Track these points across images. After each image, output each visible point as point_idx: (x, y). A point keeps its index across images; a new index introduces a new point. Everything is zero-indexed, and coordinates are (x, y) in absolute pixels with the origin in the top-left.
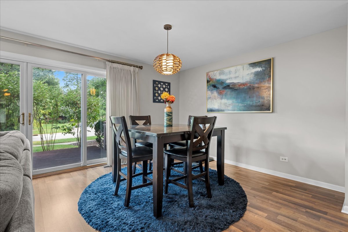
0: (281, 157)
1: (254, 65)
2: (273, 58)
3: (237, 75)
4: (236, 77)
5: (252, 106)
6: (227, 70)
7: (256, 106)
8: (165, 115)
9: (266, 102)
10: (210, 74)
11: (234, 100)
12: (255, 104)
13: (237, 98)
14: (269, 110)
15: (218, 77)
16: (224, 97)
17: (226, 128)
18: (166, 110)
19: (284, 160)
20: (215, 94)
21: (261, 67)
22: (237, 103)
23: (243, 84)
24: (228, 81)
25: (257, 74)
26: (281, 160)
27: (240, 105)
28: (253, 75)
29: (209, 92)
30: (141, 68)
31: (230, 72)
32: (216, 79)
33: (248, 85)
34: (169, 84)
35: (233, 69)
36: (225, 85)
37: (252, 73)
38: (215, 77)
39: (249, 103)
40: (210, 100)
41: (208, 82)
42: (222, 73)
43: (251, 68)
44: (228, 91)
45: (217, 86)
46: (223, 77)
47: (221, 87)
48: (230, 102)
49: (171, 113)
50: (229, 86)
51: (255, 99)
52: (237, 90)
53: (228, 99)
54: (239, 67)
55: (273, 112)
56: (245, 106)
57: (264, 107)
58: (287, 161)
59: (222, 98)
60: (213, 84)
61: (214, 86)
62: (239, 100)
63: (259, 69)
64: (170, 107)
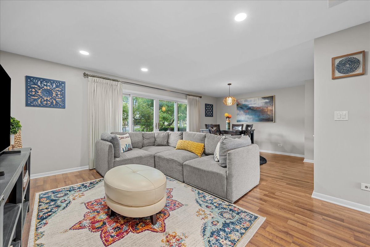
0: (279, 145)
1: (264, 98)
2: (274, 96)
3: (255, 103)
4: (254, 104)
5: (264, 119)
6: (249, 100)
7: (266, 119)
8: (227, 124)
9: (271, 117)
10: (239, 100)
11: (254, 116)
12: (265, 118)
13: (255, 115)
14: (273, 121)
15: (244, 103)
16: (247, 114)
17: (255, 130)
18: (227, 122)
19: (280, 146)
20: (242, 112)
21: (268, 99)
22: (255, 117)
23: (259, 108)
24: (250, 106)
25: (266, 103)
26: (279, 146)
27: (257, 118)
28: (264, 103)
29: (238, 111)
30: (201, 97)
31: (251, 101)
32: (242, 104)
33: (262, 108)
34: (212, 105)
35: (253, 99)
36: (248, 108)
37: (263, 102)
38: (242, 103)
39: (262, 117)
40: (238, 116)
41: (237, 105)
42: (246, 101)
43: (263, 99)
44: (250, 111)
45: (243, 108)
46: (246, 103)
47: (245, 108)
48: (251, 117)
49: (230, 123)
50: (250, 108)
51: (265, 115)
52: (255, 110)
53: (250, 115)
54: (256, 98)
55: (274, 122)
56: (260, 119)
57: (270, 120)
58: (281, 146)
59: (246, 115)
60: (241, 106)
61: (241, 108)
62: (256, 116)
63: (267, 101)
64: (229, 120)
